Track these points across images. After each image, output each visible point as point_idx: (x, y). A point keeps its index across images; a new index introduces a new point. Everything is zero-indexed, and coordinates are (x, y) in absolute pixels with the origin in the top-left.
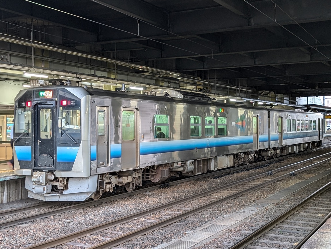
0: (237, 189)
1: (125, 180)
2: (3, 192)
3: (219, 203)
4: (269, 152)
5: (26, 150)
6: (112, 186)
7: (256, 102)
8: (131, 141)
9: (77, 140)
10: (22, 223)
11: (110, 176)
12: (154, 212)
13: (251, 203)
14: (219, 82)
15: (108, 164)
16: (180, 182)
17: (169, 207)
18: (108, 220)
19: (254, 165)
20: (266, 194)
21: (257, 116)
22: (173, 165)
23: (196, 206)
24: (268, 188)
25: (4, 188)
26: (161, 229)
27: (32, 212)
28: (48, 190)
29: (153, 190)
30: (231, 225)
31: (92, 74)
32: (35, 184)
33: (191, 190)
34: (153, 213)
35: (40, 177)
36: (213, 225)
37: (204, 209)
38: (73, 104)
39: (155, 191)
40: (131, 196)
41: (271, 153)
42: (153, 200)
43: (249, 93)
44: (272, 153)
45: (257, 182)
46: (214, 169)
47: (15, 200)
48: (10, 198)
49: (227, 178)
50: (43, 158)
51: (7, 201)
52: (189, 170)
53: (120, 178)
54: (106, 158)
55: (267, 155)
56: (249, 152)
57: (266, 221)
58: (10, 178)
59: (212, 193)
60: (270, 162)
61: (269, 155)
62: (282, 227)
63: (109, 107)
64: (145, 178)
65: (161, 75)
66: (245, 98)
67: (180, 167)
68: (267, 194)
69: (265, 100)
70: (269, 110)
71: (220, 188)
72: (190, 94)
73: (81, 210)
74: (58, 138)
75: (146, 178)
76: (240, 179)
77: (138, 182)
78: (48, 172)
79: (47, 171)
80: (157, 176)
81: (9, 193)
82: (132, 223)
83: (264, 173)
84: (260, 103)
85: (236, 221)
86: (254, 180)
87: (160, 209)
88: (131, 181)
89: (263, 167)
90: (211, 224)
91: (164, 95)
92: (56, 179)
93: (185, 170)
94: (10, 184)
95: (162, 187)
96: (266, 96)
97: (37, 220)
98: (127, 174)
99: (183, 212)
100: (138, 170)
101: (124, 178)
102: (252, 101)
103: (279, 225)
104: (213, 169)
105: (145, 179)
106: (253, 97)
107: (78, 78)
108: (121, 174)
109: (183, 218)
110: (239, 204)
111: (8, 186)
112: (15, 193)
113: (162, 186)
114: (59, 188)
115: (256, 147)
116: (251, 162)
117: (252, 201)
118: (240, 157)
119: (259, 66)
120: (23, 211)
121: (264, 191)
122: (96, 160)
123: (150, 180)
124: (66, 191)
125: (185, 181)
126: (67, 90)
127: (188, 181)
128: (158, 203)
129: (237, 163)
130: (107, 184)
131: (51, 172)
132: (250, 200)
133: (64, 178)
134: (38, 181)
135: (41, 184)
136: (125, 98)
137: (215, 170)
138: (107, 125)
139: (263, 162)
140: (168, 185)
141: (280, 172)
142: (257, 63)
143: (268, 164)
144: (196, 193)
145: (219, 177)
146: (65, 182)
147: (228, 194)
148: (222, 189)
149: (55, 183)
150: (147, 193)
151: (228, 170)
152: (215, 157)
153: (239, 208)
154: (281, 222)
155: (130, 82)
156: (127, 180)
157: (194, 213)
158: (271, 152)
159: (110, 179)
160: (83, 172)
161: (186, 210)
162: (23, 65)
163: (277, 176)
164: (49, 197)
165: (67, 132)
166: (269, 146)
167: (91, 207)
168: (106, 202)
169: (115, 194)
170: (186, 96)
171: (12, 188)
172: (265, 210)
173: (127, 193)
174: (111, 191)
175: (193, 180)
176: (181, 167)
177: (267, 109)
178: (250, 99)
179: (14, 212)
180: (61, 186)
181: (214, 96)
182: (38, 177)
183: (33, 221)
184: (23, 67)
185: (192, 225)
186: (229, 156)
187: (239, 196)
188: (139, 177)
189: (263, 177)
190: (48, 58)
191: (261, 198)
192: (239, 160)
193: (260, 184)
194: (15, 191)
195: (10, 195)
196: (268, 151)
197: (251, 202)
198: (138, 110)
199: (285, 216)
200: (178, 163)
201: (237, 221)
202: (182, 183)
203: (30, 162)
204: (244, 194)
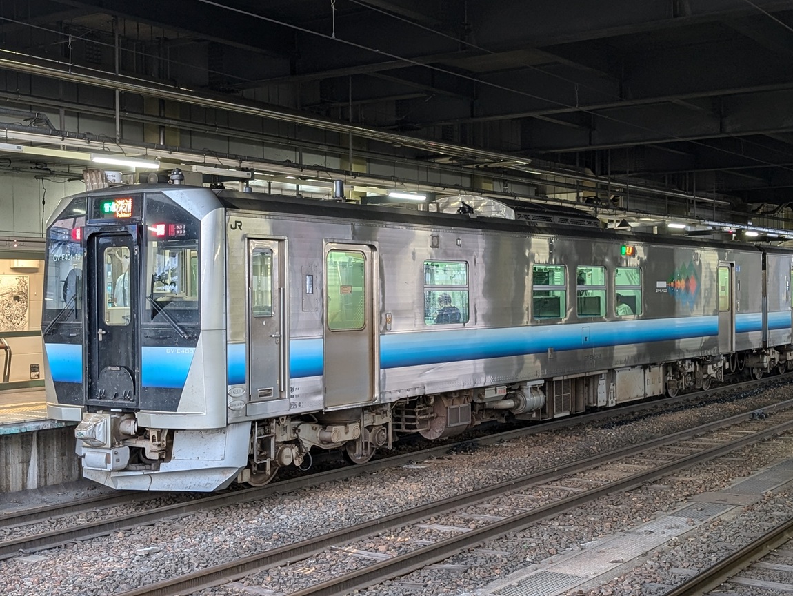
0: (655, 460)
1: (339, 435)
2: (26, 462)
3: (588, 504)
4: (766, 357)
5: (71, 353)
6: (300, 451)
7: (739, 232)
8: (356, 332)
9: (190, 330)
10: (28, 551)
11: (297, 423)
12: (396, 527)
13: (677, 502)
14: (642, 181)
15: (283, 394)
16: (509, 437)
17: (447, 511)
18: (259, 550)
19: (725, 392)
20: (729, 476)
21: (729, 265)
22: (484, 393)
23: (522, 510)
24: (741, 459)
25: (31, 452)
26: (388, 582)
27: (81, 519)
28: (118, 460)
29: (430, 458)
30: (594, 576)
31: (286, 161)
32: (86, 445)
33: (527, 461)
34: (393, 529)
35: (97, 427)
36: (542, 573)
37: (538, 521)
38: (181, 232)
39: (434, 460)
40: (362, 474)
41: (772, 359)
42: (412, 489)
43: (719, 208)
44: (774, 359)
45: (716, 440)
46: (607, 402)
47: (61, 481)
48: (45, 477)
49: (638, 428)
50: (110, 375)
51: (39, 484)
52: (529, 405)
53: (324, 428)
54: (278, 378)
55: (759, 365)
56: (708, 359)
57: (700, 565)
58: (37, 427)
59: (580, 470)
60: (770, 382)
61: (766, 365)
62: (740, 584)
63: (284, 240)
64: (403, 427)
65: (482, 163)
66: (709, 220)
67: (503, 399)
68: (731, 475)
69: (763, 227)
70: (764, 251)
71: (607, 457)
72: (536, 209)
73: (211, 514)
74: (145, 324)
75: (406, 429)
76: (675, 430)
77: (380, 438)
78: (123, 414)
79: (121, 410)
80: (436, 422)
81: (45, 463)
82: (319, 562)
83: (742, 412)
84: (751, 233)
85: (612, 562)
86: (709, 434)
87: (417, 518)
88: (357, 437)
89: (747, 396)
90: (539, 571)
91: (458, 211)
92: (142, 432)
93: (520, 407)
94: (45, 440)
95: (456, 451)
96: (771, 218)
97: (76, 544)
98: (344, 419)
99: (476, 528)
100: (374, 407)
101: (334, 428)
102: (730, 228)
103: (737, 580)
104: (602, 401)
105: (404, 430)
106: (733, 220)
107: (246, 170)
108: (329, 420)
109: (466, 547)
110: (641, 505)
111: (42, 445)
112: (60, 463)
113: (455, 448)
114: (149, 455)
115: (727, 344)
116: (714, 383)
117: (683, 498)
118: (682, 370)
119: (733, 135)
120: (59, 514)
121: (726, 467)
122: (244, 382)
123: (418, 433)
124: (166, 464)
125: (524, 434)
126: (166, 196)
127: (532, 435)
128: (424, 497)
129: (672, 385)
130: (287, 445)
131: (130, 413)
132: (679, 495)
133: (160, 431)
134: (90, 436)
135: (100, 446)
136: (335, 218)
137: (610, 405)
138: (279, 289)
139: (751, 383)
140: (473, 445)
141: (786, 410)
142: (728, 129)
143: (762, 389)
144: (538, 468)
145: (620, 423)
146: (165, 440)
147: (623, 475)
148: (612, 460)
149: (139, 444)
150: (410, 467)
151: (648, 406)
152: (606, 371)
153: (639, 518)
154: (743, 570)
155: (391, 180)
156: (346, 433)
157: (505, 533)
158: (772, 357)
159: (297, 431)
160: (205, 414)
161: (488, 523)
162: (91, 137)
163: (777, 421)
164: (125, 479)
165: (167, 308)
166: (764, 343)
167: (240, 505)
168: (289, 490)
169: (309, 472)
170: (523, 214)
171: (53, 450)
172: (711, 526)
173: (351, 467)
174: (297, 464)
175: (548, 431)
176: (506, 398)
177: (759, 248)
178: (723, 224)
179: (33, 516)
180: (155, 451)
181: (623, 216)
182: (92, 427)
183: (63, 546)
184: (89, 142)
185: (482, 573)
186: (650, 369)
187: (651, 480)
188: (386, 425)
189: (736, 425)
190: (171, 122)
191: (711, 488)
192: (681, 378)
193: (723, 445)
194: (62, 459)
195: (45, 467)
196: (764, 354)
197: (680, 499)
198: (376, 250)
199: (761, 550)
200: (496, 389)
201: (617, 562)
202: (515, 438)
203: (79, 385)
204: (666, 474)
